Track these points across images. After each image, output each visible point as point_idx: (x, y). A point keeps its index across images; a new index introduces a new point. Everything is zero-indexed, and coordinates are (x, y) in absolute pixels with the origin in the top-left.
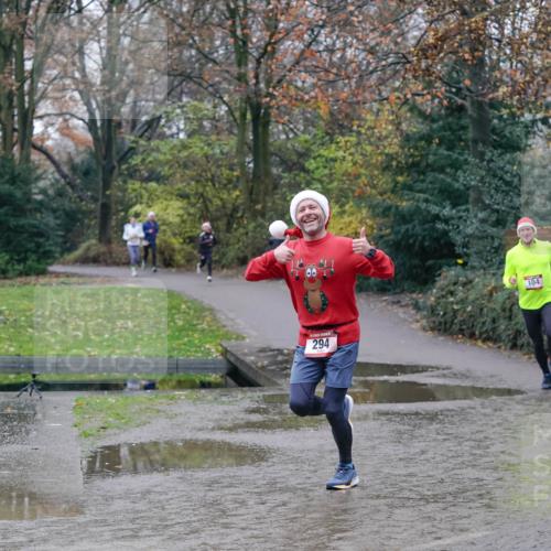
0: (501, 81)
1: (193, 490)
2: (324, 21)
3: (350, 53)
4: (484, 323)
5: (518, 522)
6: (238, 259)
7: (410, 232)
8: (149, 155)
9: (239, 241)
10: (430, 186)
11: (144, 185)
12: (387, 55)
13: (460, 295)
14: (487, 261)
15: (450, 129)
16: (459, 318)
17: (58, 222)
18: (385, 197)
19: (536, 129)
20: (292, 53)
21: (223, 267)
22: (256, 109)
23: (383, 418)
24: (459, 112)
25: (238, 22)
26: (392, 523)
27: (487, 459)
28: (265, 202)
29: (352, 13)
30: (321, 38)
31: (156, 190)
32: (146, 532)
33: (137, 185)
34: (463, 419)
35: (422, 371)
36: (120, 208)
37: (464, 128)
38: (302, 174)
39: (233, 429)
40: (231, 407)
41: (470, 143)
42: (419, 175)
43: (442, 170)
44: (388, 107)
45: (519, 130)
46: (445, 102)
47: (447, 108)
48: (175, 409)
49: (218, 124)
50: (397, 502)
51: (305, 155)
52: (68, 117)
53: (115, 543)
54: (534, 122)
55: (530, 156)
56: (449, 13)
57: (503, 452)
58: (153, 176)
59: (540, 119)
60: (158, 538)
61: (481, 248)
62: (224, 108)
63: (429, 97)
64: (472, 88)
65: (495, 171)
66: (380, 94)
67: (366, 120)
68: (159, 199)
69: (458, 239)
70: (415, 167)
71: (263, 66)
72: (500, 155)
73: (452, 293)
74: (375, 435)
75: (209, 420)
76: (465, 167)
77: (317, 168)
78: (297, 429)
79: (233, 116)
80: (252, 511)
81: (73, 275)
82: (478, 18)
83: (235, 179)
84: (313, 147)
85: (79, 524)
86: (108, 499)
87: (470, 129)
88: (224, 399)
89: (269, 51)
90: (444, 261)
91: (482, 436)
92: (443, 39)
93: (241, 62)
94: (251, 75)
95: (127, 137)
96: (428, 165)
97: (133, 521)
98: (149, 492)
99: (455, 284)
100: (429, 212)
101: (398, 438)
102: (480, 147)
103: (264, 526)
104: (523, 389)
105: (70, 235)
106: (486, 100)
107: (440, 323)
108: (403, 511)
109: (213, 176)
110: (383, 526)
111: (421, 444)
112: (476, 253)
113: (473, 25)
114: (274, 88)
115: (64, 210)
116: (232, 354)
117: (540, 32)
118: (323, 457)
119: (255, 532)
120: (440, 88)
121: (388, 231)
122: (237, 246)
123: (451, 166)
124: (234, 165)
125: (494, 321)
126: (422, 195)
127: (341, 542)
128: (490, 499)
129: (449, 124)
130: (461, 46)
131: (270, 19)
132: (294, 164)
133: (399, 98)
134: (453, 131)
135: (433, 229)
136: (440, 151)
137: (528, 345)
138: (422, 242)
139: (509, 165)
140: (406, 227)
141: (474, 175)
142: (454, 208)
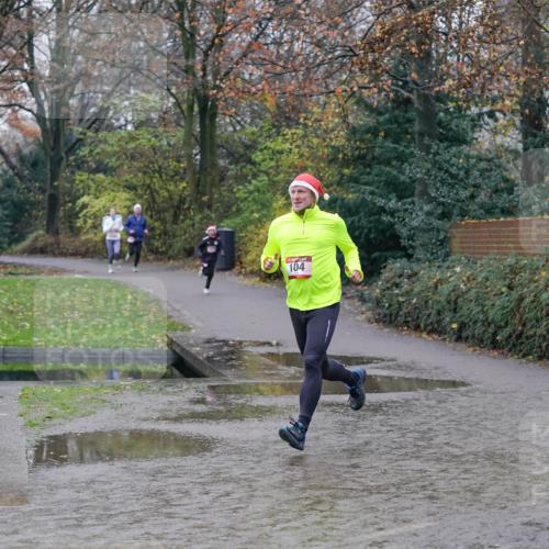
0: (448, 74)
1: (137, 480)
2: (272, 14)
3: (297, 46)
4: (429, 316)
5: (460, 513)
6: (185, 250)
8: (96, 146)
9: (185, 232)
10: (376, 178)
11: (92, 176)
12: (334, 49)
13: (406, 287)
14: (432, 254)
15: (396, 121)
16: (405, 310)
17: (6, 212)
18: (331, 189)
19: (482, 122)
20: (240, 46)
21: (169, 258)
22: (203, 100)
24: (406, 105)
25: (186, 15)
26: (335, 514)
27: (431, 451)
28: (211, 194)
29: (299, 6)
30: (269, 31)
31: (103, 181)
32: (89, 522)
33: (85, 176)
35: (368, 363)
36: (68, 199)
37: (409, 121)
38: (249, 167)
39: (178, 419)
40: (176, 398)
41: (416, 136)
42: (365, 167)
43: (388, 163)
44: (335, 100)
45: (465, 124)
46: (392, 95)
47: (394, 101)
48: (120, 399)
49: (166, 116)
50: (340, 493)
51: (251, 147)
52: (17, 108)
53: (59, 532)
54: (480, 115)
55: (476, 149)
56: (397, 6)
57: (447, 444)
58: (102, 168)
59: (486, 113)
60: (102, 528)
61: (427, 241)
62: (172, 100)
63: (376, 90)
64: (419, 82)
65: (440, 164)
66: (327, 86)
67: (313, 113)
68: (106, 189)
69: (404, 232)
70: (362, 160)
71: (211, 59)
72: (446, 148)
73: (397, 285)
74: (319, 426)
75: (154, 411)
76: (411, 160)
77: (264, 160)
78: (241, 419)
79: (180, 108)
80: (196, 501)
81: (21, 265)
82: (425, 11)
83: (182, 171)
84: (260, 140)
85: (24, 513)
86: (53, 488)
87: (416, 123)
88: (169, 389)
89: (217, 43)
90: (389, 253)
91: (425, 428)
92: (390, 33)
93: (189, 54)
94: (199, 67)
95: (75, 128)
96: (374, 158)
97: (77, 510)
98: (93, 481)
99: (400, 276)
100: (374, 204)
102: (426, 140)
103: (207, 515)
104: (468, 381)
105: (17, 226)
106: (433, 93)
107: (385, 316)
108: (346, 501)
109: (160, 167)
110: (325, 517)
111: (364, 435)
112: (422, 245)
113: (420, 19)
114: (221, 80)
115: (12, 201)
116: (178, 345)
117: (487, 25)
118: (266, 448)
119: (199, 522)
120: (387, 81)
122: (183, 238)
123: (398, 158)
124: (180, 156)
125: (439, 313)
126: (368, 188)
127: (284, 533)
128: (434, 490)
129: (395, 117)
130: (407, 39)
131: (217, 12)
132: (242, 156)
133: (346, 91)
134: (399, 124)
135: (379, 221)
136: (386, 144)
137: (473, 337)
138: (367, 235)
139: (455, 157)
140: (352, 219)
141: (419, 167)
142: (399, 200)
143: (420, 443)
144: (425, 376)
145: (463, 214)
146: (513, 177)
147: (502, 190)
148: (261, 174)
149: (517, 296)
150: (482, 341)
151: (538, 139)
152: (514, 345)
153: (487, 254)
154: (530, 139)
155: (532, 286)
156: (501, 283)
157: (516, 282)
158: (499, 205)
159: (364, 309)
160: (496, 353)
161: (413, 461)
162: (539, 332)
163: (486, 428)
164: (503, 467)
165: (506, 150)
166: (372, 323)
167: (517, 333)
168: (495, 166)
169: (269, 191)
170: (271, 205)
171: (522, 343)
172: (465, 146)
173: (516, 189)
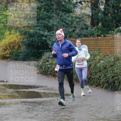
10: (40, 25)
13: (50, 62)
15: (48, 5)
16: (50, 70)
18: (25, 28)
19: (77, 5)
23: (23, 103)
34: (51, 104)
35: (37, 88)
37: (52, 5)
41: (54, 10)
43: (44, 19)
45: (71, 6)
54: (77, 3)
55: (75, 15)
59: (79, 2)
65: (63, 20)
67: (19, 2)
69: (50, 43)
72: (65, 14)
73: (48, 61)
74: (20, 109)
76: (53, 18)
77: (2, 18)
84: (1, 11)
87: (54, 5)
90: (45, 50)
91: (57, 110)
96: (40, 18)
99: (49, 58)
100: (40, 33)
101: (28, 110)
102: (58, 11)
107: (43, 71)
111: (36, 112)
118: (2, 117)
121: (26, 40)
123: (48, 18)
126: (38, 28)
129: (47, 3)
134: (49, 6)
135: (41, 39)
136: (44, 13)
138: (37, 44)
139: (68, 17)
140: (32, 38)
141: (55, 21)
142: (48, 32)
143: (55, 115)
145: (71, 36)
146: (88, 24)
147: (84, 29)
148: (1, 23)
150: (77, 80)
151: (97, 11)
154: (94, 11)
155: (94, 61)
158: (83, 33)
162: (96, 77)
165: (86, 15)
166: (39, 74)
167: (89, 77)
168: (82, 20)
169: (4, 29)
170: (4, 34)
171: (91, 81)
172: (71, 13)
173: (89, 28)
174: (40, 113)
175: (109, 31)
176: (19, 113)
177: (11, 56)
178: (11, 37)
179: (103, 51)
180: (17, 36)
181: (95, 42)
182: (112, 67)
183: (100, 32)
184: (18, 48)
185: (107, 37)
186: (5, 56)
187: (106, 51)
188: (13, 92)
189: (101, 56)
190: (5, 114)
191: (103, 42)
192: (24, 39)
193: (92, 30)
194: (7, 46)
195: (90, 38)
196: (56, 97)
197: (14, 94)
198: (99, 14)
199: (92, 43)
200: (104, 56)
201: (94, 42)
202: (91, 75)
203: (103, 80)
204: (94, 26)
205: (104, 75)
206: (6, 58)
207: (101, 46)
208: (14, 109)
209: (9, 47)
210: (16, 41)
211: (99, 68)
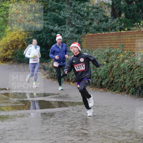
7: (41, 37)
10: (49, 17)
27: (75, 132)
34: (65, 115)
43: (54, 11)
57: (82, 129)
65: (76, 11)
72: (79, 4)
76: (64, 9)
77: (1, 11)
91: (72, 122)
96: (48, 9)
100: (49, 29)
102: (70, 1)
107: (55, 75)
111: (47, 126)
118: (5, 133)
121: (32, 37)
123: (58, 9)
126: (46, 22)
135: (51, 36)
136: (53, 3)
137: (92, 83)
138: (46, 42)
140: (39, 35)
141: (67, 12)
142: (59, 26)
143: (70, 129)
144: (72, 101)
145: (87, 31)
146: (108, 15)
147: (103, 21)
149: (110, 65)
150: (96, 85)
152: (110, 86)
153: (97, 48)
155: (117, 61)
156: (103, 60)
157: (110, 60)
158: (102, 27)
159: (45, 73)
160: (102, 90)
161: (67, 136)
162: (120, 80)
163: (98, 122)
164: (106, 138)
165: (105, 3)
166: (49, 79)
167: (111, 81)
168: (100, 10)
169: (4, 24)
170: (5, 30)
171: (113, 85)
172: (87, 3)
173: (109, 20)
174: (52, 127)
175: (135, 23)
176: (26, 128)
177: (13, 57)
178: (13, 34)
179: (127, 48)
180: (20, 32)
181: (117, 38)
182: (139, 68)
183: (123, 24)
184: (22, 47)
185: (131, 30)
186: (6, 57)
187: (131, 47)
188: (18, 102)
189: (125, 54)
190: (8, 129)
191: (127, 37)
192: (30, 36)
193: (113, 23)
194: (8, 46)
195: (111, 32)
196: (71, 107)
197: (19, 104)
198: (121, 2)
199: (113, 39)
200: (129, 54)
201: (115, 38)
202: (114, 78)
203: (128, 84)
204: (115, 18)
205: (129, 78)
206: (7, 60)
207: (125, 42)
208: (20, 123)
209: (12, 46)
210: (19, 38)
211: (124, 69)
